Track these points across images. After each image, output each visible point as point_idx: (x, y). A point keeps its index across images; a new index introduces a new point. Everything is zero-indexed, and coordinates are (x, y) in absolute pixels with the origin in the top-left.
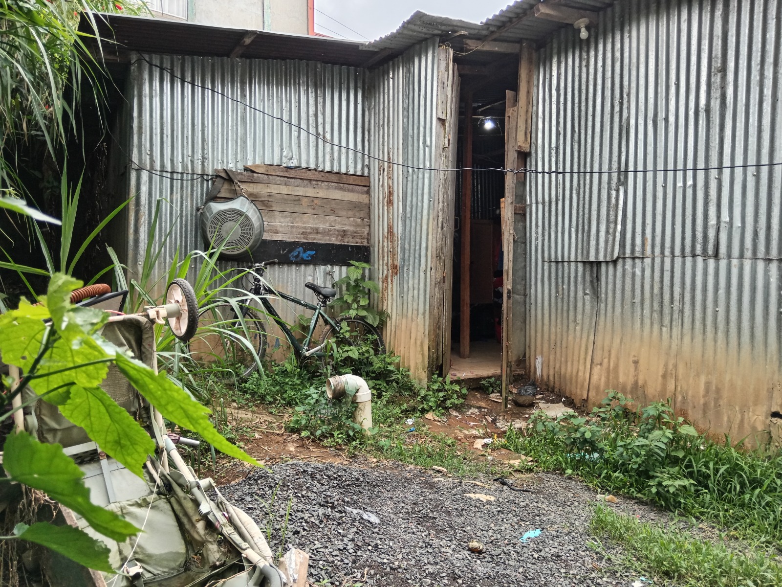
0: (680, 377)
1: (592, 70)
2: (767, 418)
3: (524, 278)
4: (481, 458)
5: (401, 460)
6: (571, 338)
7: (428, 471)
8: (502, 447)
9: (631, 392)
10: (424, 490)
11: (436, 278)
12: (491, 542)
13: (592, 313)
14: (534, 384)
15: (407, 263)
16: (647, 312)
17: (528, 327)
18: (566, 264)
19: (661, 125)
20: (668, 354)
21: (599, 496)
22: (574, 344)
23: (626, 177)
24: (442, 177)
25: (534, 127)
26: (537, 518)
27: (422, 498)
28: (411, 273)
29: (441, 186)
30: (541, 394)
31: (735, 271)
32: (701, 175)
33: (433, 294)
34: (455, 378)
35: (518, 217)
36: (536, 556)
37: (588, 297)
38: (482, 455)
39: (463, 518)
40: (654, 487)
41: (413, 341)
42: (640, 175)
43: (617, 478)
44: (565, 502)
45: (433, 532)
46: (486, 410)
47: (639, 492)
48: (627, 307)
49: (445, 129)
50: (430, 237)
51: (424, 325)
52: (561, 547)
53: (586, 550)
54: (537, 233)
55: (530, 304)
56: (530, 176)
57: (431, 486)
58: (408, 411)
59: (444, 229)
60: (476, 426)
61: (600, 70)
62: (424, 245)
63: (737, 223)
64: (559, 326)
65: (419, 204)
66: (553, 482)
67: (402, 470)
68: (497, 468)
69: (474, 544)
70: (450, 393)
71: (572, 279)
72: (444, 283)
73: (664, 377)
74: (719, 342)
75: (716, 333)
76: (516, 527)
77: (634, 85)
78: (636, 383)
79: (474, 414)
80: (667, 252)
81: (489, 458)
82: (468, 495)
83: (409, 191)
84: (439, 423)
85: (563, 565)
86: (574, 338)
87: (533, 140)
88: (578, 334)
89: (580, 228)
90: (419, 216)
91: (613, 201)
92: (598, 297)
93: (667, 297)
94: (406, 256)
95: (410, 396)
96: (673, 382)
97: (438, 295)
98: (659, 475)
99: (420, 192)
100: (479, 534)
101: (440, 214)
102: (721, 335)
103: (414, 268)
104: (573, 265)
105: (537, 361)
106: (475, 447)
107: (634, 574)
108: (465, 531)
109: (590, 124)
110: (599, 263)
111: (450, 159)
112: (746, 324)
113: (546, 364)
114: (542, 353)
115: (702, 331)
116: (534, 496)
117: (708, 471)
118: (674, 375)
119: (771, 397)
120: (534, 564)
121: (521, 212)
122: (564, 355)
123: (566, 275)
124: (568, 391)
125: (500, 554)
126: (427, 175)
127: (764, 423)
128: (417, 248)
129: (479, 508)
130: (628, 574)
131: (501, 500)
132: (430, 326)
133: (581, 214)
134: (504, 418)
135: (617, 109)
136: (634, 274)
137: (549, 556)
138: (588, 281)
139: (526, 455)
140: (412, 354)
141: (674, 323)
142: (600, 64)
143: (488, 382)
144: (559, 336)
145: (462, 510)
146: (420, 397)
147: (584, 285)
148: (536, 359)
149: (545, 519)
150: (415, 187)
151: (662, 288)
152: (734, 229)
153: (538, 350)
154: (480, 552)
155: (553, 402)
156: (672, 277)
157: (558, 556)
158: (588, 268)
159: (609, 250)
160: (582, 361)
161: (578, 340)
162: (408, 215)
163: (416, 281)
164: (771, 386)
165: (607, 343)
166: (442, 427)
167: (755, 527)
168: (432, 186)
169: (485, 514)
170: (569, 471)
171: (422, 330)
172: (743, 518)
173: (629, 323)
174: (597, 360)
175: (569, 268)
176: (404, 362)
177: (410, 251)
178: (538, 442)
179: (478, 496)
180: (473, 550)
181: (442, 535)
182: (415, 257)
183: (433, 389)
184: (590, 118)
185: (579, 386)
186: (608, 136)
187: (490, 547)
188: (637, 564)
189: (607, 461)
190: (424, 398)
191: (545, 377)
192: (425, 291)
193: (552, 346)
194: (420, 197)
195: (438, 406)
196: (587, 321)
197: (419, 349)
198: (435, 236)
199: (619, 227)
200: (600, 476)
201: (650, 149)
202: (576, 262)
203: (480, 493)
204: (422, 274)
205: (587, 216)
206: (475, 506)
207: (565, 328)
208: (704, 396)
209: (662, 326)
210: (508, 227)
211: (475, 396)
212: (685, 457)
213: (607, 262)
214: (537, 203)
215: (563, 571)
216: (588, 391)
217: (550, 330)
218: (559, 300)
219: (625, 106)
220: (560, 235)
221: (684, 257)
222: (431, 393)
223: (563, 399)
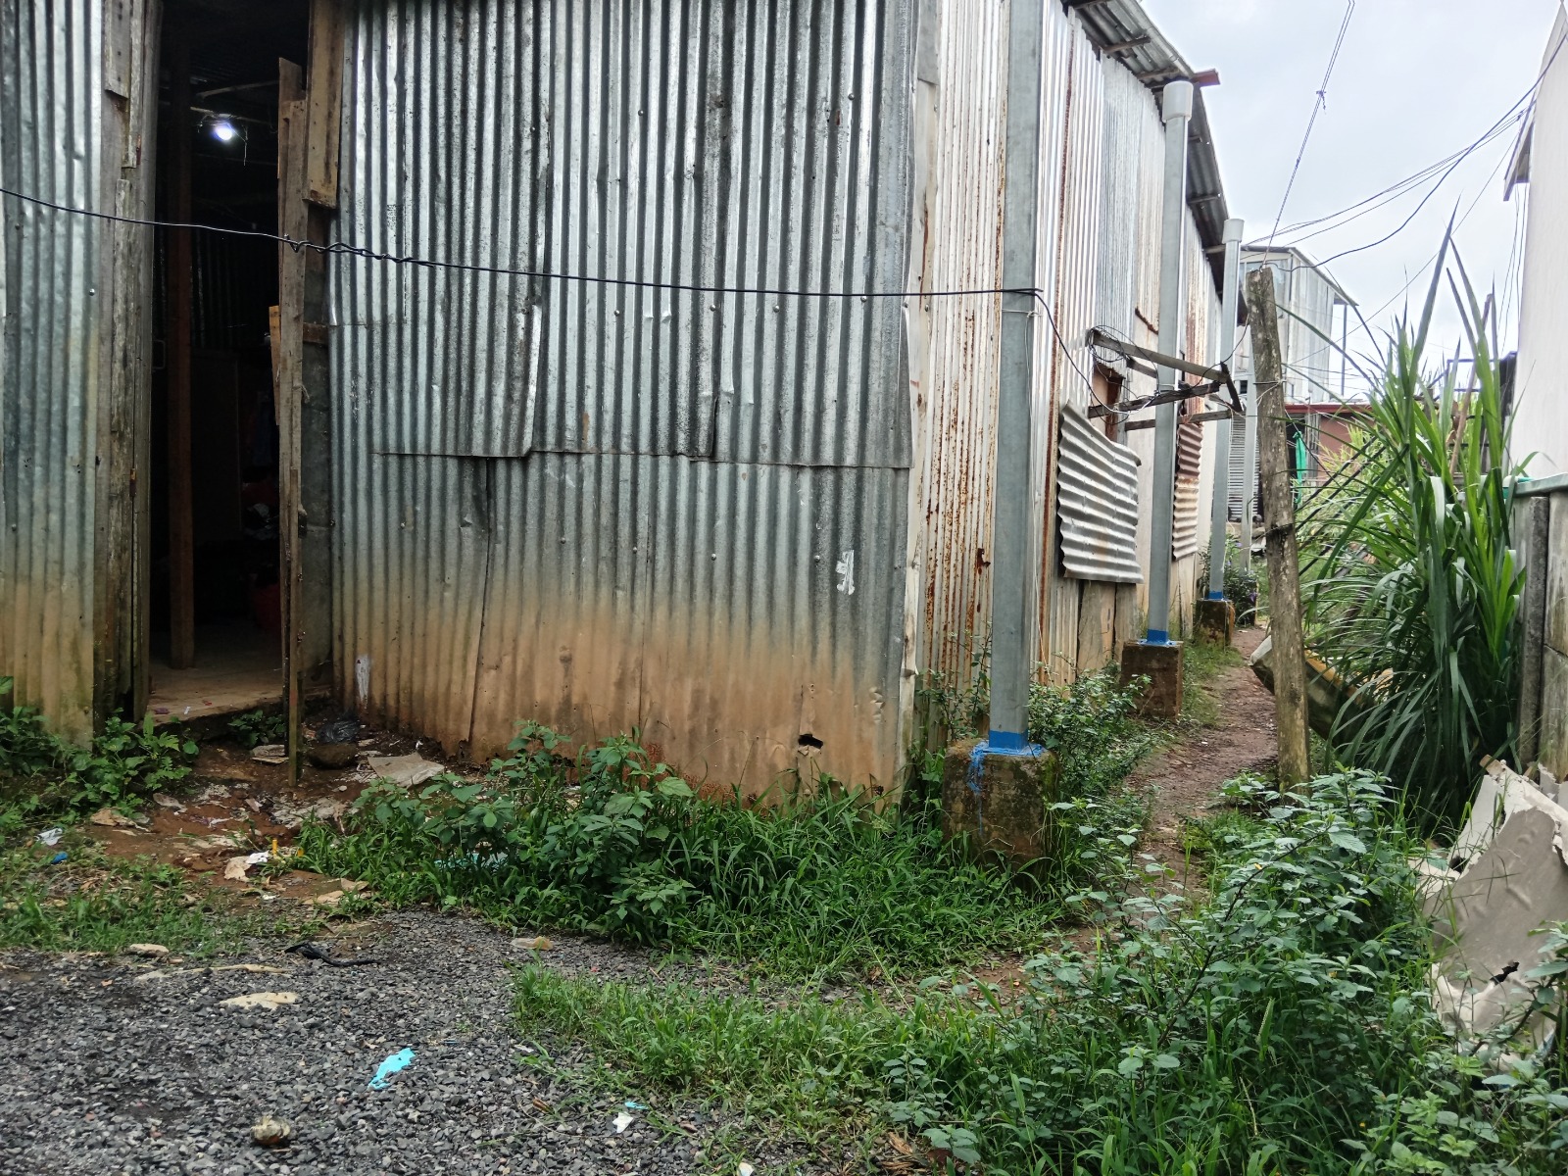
0: (650, 682)
1: (474, 53)
2: (792, 747)
3: (328, 488)
4: (247, 901)
5: (37, 943)
6: (433, 615)
7: (118, 960)
8: (295, 867)
9: (558, 719)
10: (113, 1013)
11: (110, 486)
12: (306, 1109)
13: (477, 564)
14: (353, 717)
15: (24, 444)
16: (587, 560)
17: (336, 595)
18: (421, 460)
19: (614, 191)
20: (627, 641)
21: (516, 943)
22: (440, 628)
23: (547, 289)
24: (121, 238)
25: (345, 153)
26: (401, 1022)
27: (111, 1037)
28: (38, 471)
29: (120, 262)
30: (369, 737)
31: (743, 486)
32: (686, 297)
33: (102, 523)
34: (166, 720)
35: (312, 350)
36: (414, 1115)
37: (468, 531)
38: (250, 894)
39: (227, 1065)
40: (622, 908)
41: (48, 639)
42: (573, 286)
43: (550, 897)
44: (450, 970)
45: (154, 1122)
46: (246, 786)
47: (590, 919)
48: (550, 551)
49: (126, 121)
50: (92, 382)
51: (82, 600)
52: (463, 1080)
53: (515, 1073)
54: (355, 389)
55: (342, 544)
56: (339, 262)
57: (132, 998)
58: (44, 810)
59: (132, 365)
60: (225, 825)
61: (491, 56)
62: (74, 401)
63: (748, 397)
64: (407, 591)
65: (59, 299)
66: (419, 929)
67: (44, 972)
68: (291, 920)
69: (265, 1126)
70: (154, 756)
71: (435, 494)
72: (133, 496)
73: (620, 684)
74: (717, 616)
75: (711, 599)
76: (358, 1056)
77: (560, 101)
78: (567, 700)
79: (216, 798)
80: (625, 444)
81: (266, 897)
82: (230, 1002)
83: (27, 263)
84: (129, 833)
85: (473, 1120)
86: (441, 616)
87: (344, 183)
88: (449, 604)
89: (452, 385)
90: (58, 329)
91: (521, 334)
92: (490, 531)
93: (625, 530)
94: (24, 426)
95: (44, 773)
96: (637, 692)
97: (116, 525)
98: (629, 881)
99: (59, 268)
100: (273, 1095)
101: (120, 327)
102: (719, 602)
103: (47, 457)
104: (436, 463)
105: (359, 666)
106: (228, 876)
107: (613, 1099)
108: (236, 1098)
109: (471, 167)
110: (492, 462)
111: (143, 197)
112: (760, 582)
113: (380, 672)
114: (370, 650)
115: (687, 596)
116: (383, 969)
117: (710, 860)
118: (638, 681)
119: (799, 710)
120: (412, 1135)
121: (318, 341)
122: (418, 651)
123: (421, 483)
124: (428, 725)
125: (332, 1136)
126: (78, 230)
127: (788, 756)
128: (56, 407)
129: (263, 1029)
130: (602, 1103)
131: (312, 997)
132: (96, 600)
133: (453, 355)
134: (290, 799)
135: (527, 144)
136: (562, 486)
137: (443, 1106)
138: (470, 496)
139: (352, 877)
140: (48, 671)
141: (638, 581)
142: (491, 42)
143: (248, 722)
144: (407, 612)
145: (222, 1044)
146: (74, 775)
147: (461, 505)
148: (356, 661)
149: (417, 1021)
150: (44, 255)
151: (615, 515)
152: (742, 408)
153: (362, 644)
154: (282, 1142)
155: (396, 751)
156: (635, 493)
157: (461, 1102)
158: (469, 470)
159: (513, 434)
160: (457, 664)
161: (448, 619)
162: (27, 324)
163: (55, 491)
164: (800, 690)
165: (510, 624)
166: (137, 840)
167: (789, 949)
168: (95, 259)
169: (279, 1041)
170: (451, 900)
171: (75, 612)
172: (770, 935)
173: (553, 584)
174: (490, 659)
175: (429, 470)
176: (23, 693)
177: (33, 414)
178: (375, 845)
179: (255, 999)
180: (268, 1143)
181: (180, 1125)
182: (49, 432)
183: (111, 753)
184: (472, 155)
185: (451, 716)
186: (510, 199)
187: (305, 1122)
188: (614, 1075)
189: (525, 868)
190: (87, 776)
191: (377, 700)
192: (82, 516)
193: (393, 634)
194: (59, 282)
195: (125, 790)
196: (467, 578)
197: (67, 657)
198: (105, 381)
199: (533, 390)
200: (512, 897)
201: (593, 237)
202: (444, 456)
203: (260, 991)
204: (72, 475)
205: (465, 361)
206: (254, 1027)
207: (420, 594)
208: (691, 717)
209: (616, 587)
210: (289, 373)
211: (216, 756)
212: (669, 839)
213: (508, 460)
214: (355, 323)
215: (476, 1134)
216: (472, 722)
217: (386, 599)
218: (407, 538)
219: (544, 141)
220: (407, 397)
221: (655, 455)
222: (104, 761)
223: (419, 743)
